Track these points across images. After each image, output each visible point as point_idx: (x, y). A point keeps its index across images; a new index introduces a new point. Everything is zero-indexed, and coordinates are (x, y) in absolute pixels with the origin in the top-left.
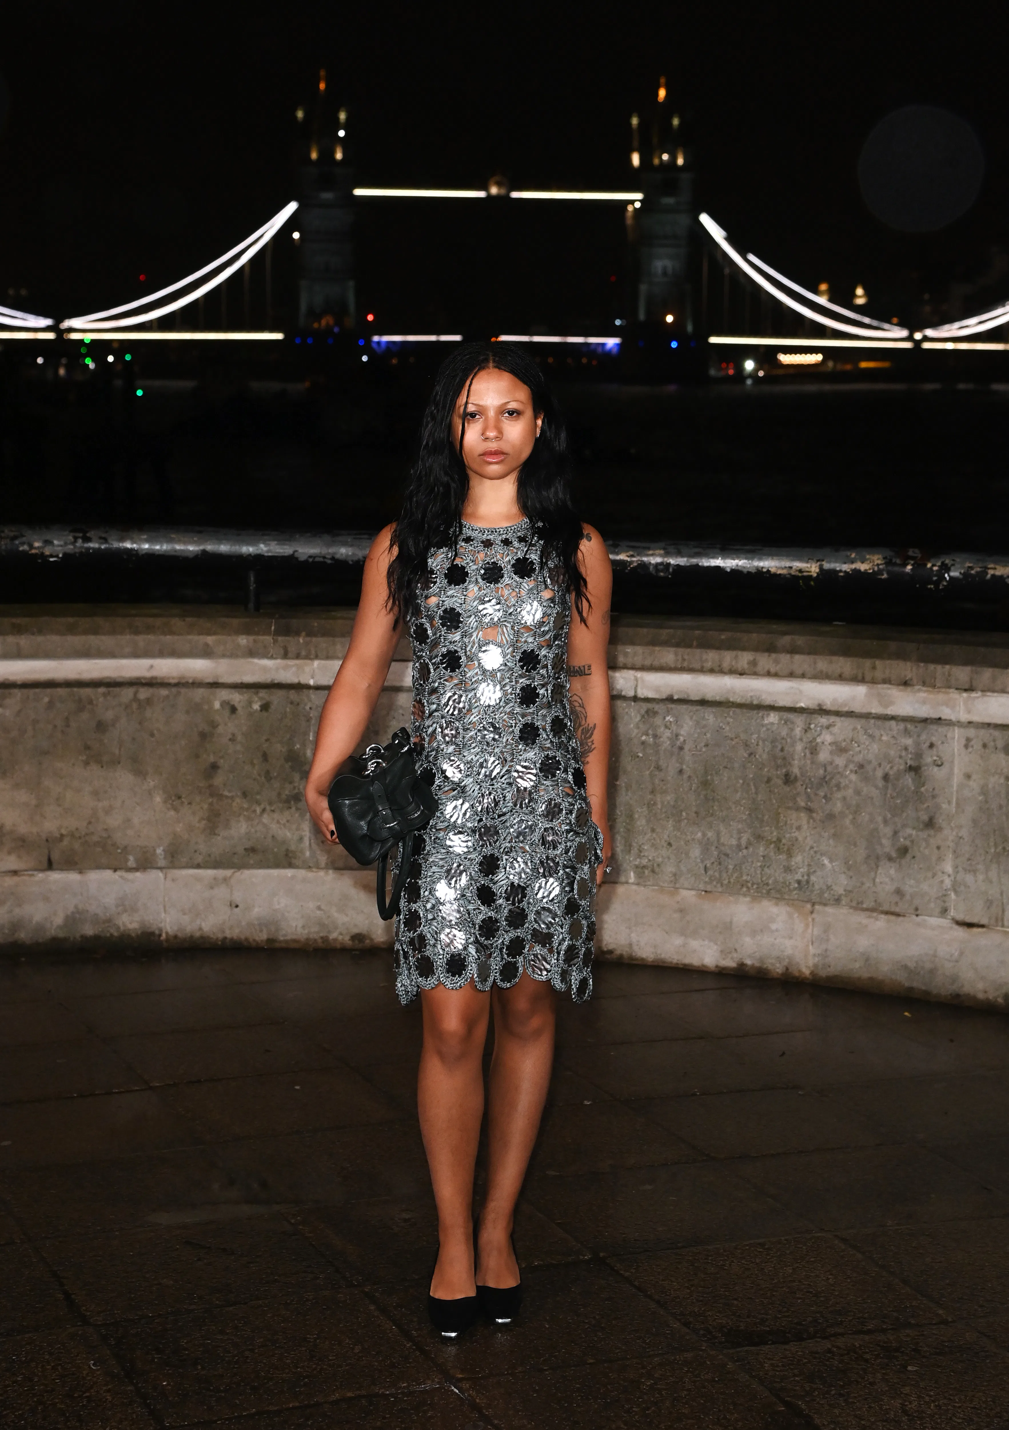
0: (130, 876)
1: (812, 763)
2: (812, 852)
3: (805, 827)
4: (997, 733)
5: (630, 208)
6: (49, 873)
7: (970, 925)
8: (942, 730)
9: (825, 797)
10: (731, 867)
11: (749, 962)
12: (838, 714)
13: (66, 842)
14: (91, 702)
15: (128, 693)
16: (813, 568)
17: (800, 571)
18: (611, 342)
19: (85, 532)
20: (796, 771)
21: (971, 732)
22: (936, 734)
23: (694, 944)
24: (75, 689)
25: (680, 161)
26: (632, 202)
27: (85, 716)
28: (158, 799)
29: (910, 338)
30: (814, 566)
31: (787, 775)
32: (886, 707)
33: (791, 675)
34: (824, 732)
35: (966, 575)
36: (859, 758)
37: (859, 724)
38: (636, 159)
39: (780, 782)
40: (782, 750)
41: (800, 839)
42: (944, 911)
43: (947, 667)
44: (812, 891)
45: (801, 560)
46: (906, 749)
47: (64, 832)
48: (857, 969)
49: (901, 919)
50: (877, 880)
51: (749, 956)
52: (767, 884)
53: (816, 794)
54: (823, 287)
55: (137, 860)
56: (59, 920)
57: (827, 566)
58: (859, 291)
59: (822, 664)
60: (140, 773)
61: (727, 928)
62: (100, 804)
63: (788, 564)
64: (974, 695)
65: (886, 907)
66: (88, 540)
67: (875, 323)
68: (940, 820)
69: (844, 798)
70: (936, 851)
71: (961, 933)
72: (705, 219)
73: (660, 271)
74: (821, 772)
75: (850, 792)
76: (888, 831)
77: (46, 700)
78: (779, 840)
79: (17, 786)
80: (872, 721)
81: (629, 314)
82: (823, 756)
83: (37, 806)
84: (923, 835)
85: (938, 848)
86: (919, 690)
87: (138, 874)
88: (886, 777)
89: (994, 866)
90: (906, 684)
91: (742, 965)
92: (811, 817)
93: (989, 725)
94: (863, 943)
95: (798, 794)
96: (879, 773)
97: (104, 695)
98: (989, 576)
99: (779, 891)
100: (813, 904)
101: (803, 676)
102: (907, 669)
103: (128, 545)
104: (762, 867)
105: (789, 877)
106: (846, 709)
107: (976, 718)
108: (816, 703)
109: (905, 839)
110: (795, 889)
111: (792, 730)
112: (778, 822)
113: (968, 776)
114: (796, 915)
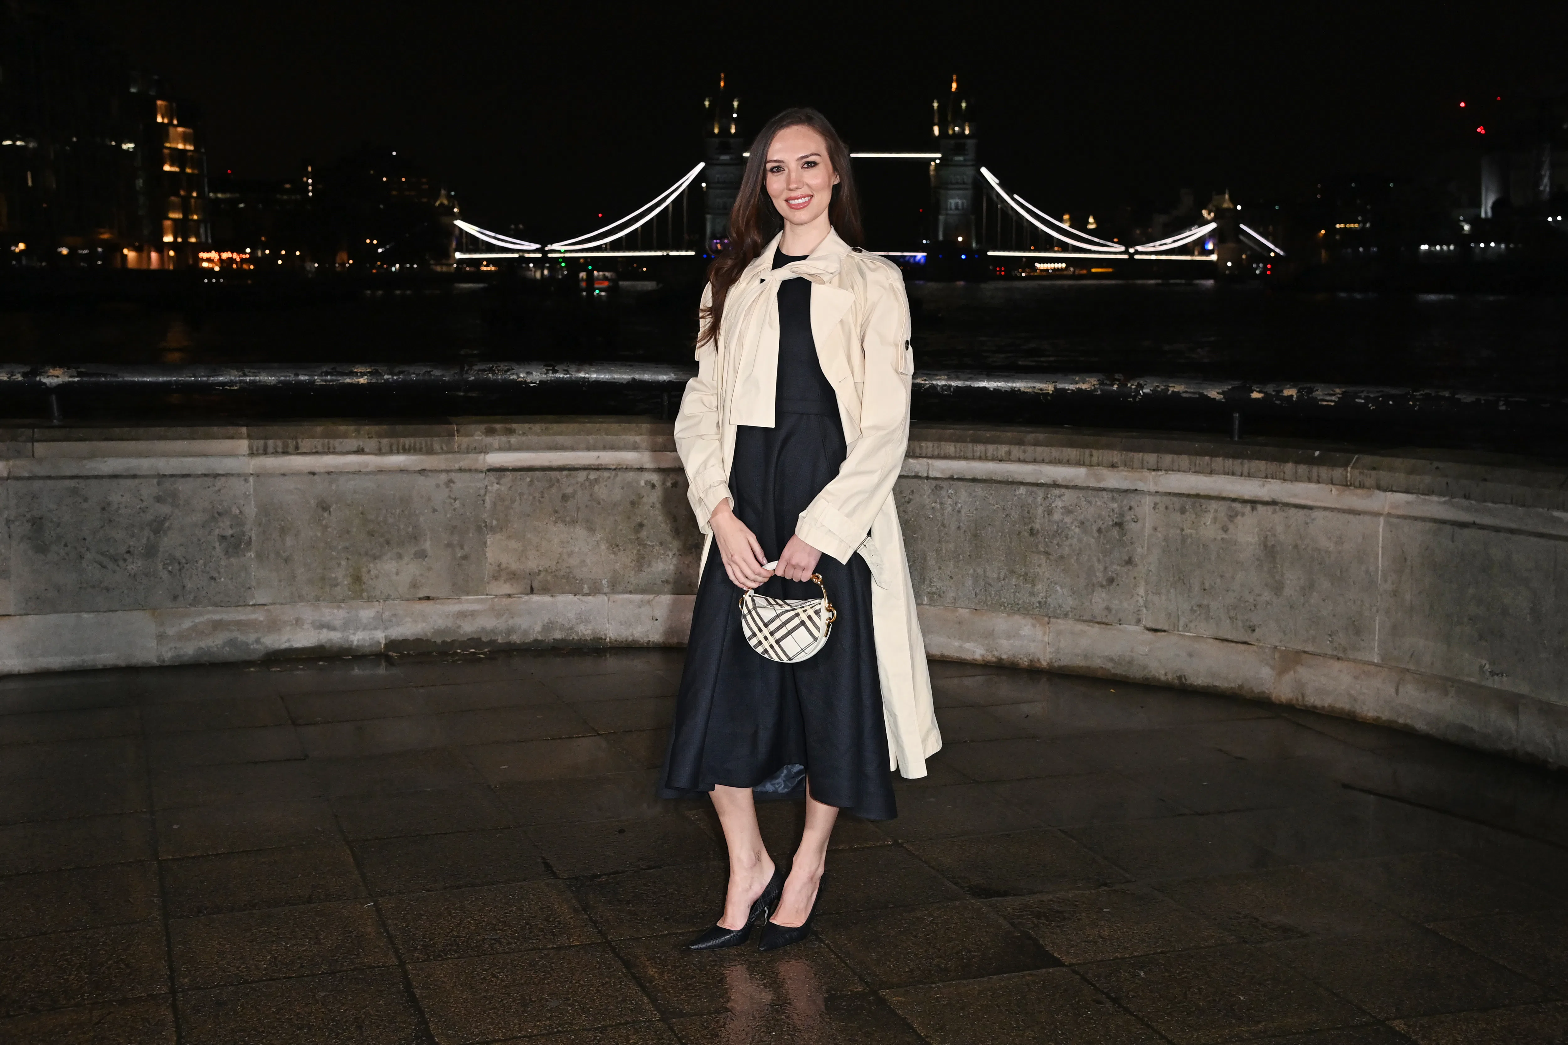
0: (585, 599)
1: (1049, 521)
2: (1049, 582)
3: (1044, 564)
4: (1175, 499)
5: (933, 163)
6: (531, 596)
7: (1156, 631)
8: (1138, 497)
9: (1058, 544)
10: (993, 593)
11: (1004, 657)
12: (1067, 487)
13: (542, 575)
14: (558, 481)
15: (582, 475)
16: (1050, 388)
17: (1041, 390)
18: (920, 255)
19: (554, 367)
20: (1037, 526)
21: (1157, 499)
22: (1133, 500)
23: (967, 645)
24: (547, 472)
25: (967, 132)
26: (934, 159)
27: (554, 490)
28: (603, 547)
29: (1126, 252)
30: (1050, 386)
31: (1032, 529)
32: (1099, 482)
33: (1035, 461)
34: (1058, 499)
35: (1154, 391)
36: (1081, 517)
37: (1081, 494)
38: (936, 130)
39: (1026, 534)
40: (1028, 512)
41: (1041, 573)
42: (1139, 621)
43: (1141, 454)
44: (1048, 609)
45: (1041, 382)
46: (1113, 511)
47: (540, 568)
48: (1080, 662)
49: (1109, 627)
50: (1093, 601)
51: (1005, 653)
52: (1018, 604)
53: (1051, 542)
54: (1066, 217)
55: (589, 588)
56: (538, 628)
57: (1060, 386)
58: (1091, 220)
59: (1055, 452)
60: (591, 530)
61: (990, 635)
62: (565, 550)
63: (1032, 385)
64: (1160, 473)
65: (1098, 620)
66: (555, 371)
67: (1102, 242)
68: (1136, 559)
69: (1071, 545)
70: (1133, 580)
71: (1150, 636)
72: (984, 171)
73: (953, 207)
74: (1055, 527)
75: (1075, 541)
76: (1101, 567)
77: (528, 479)
78: (1026, 574)
79: (509, 537)
80: (1090, 492)
81: (933, 236)
82: (1057, 516)
83: (523, 551)
84: (1125, 569)
85: (1135, 578)
86: (1123, 470)
87: (590, 597)
88: (1099, 530)
89: (1173, 591)
90: (1113, 466)
91: (1000, 660)
92: (1048, 558)
93: (1170, 494)
94: (1084, 643)
95: (1039, 542)
96: (1095, 528)
97: (567, 476)
98: (1170, 392)
99: (1026, 609)
100: (1050, 617)
101: (1043, 461)
102: (1115, 456)
103: (582, 375)
104: (1014, 593)
105: (1033, 599)
106: (1072, 484)
107: (1161, 490)
108: (1052, 479)
109: (1112, 572)
110: (1037, 607)
111: (1035, 498)
112: (1025, 562)
113: (1155, 529)
114: (1038, 625)
